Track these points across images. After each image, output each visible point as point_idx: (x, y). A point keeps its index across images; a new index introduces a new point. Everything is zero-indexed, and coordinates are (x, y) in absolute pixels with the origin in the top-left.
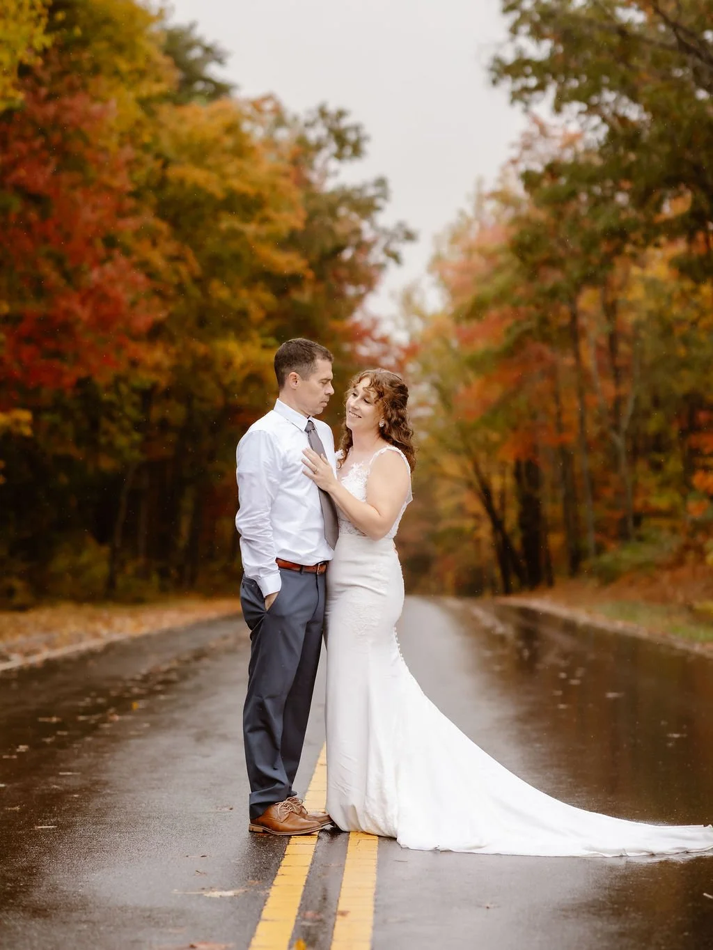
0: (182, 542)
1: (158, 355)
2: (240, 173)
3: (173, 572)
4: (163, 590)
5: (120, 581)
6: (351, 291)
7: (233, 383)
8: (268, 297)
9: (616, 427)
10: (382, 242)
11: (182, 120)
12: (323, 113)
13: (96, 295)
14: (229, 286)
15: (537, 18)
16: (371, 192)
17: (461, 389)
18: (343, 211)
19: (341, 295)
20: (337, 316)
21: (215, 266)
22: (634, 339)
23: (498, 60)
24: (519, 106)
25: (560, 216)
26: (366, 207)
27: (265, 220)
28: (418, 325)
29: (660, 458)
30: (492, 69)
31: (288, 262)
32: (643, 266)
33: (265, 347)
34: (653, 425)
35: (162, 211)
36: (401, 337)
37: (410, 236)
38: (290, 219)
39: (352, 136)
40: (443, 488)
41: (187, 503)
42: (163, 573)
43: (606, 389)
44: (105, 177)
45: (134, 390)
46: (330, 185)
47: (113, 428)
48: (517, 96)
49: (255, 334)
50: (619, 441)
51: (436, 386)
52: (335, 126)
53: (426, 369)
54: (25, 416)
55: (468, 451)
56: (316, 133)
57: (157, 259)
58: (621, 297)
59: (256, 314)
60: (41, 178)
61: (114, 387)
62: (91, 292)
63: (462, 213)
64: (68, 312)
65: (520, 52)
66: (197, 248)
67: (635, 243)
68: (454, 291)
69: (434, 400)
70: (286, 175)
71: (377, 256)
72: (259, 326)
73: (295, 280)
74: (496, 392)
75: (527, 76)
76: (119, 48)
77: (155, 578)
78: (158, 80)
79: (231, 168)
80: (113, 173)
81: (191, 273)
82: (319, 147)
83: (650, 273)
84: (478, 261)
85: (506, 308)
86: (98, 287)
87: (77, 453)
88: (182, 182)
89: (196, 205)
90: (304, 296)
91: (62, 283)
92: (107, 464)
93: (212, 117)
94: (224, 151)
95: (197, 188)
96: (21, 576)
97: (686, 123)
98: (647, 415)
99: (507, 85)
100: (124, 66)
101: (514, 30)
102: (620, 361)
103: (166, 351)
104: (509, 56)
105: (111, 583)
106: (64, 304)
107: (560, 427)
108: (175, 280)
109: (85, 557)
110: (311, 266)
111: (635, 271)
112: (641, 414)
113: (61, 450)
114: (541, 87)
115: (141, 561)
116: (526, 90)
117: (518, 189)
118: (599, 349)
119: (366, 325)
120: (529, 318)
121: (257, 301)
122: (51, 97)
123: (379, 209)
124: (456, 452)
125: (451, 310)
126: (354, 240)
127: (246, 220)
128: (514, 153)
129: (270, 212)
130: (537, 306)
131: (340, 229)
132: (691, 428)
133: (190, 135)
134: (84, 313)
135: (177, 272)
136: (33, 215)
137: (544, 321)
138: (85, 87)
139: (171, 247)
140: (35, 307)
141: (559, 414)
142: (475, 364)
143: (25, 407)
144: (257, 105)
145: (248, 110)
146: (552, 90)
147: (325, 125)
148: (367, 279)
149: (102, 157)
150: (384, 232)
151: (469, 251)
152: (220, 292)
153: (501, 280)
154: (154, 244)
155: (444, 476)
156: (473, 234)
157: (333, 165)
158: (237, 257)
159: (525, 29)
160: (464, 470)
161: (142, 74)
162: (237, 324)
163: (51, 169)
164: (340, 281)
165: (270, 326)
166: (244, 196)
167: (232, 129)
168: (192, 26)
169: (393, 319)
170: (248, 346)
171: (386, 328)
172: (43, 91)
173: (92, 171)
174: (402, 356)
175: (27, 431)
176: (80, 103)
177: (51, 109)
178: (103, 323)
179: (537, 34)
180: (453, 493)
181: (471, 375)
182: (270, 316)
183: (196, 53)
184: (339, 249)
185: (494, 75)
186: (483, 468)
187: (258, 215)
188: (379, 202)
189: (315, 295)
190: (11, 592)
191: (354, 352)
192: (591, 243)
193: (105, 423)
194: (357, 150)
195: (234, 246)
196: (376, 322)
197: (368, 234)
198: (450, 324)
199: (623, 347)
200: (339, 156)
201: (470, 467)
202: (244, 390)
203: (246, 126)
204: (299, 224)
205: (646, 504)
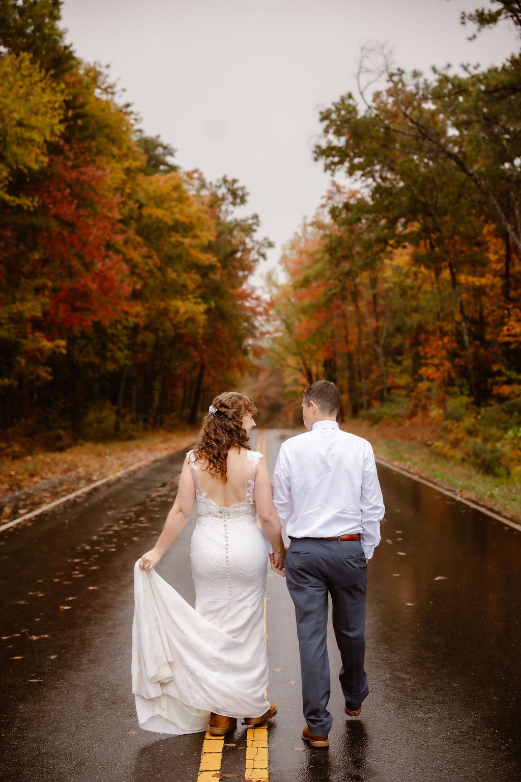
0: (156, 403)
1: (138, 308)
2: (181, 212)
3: (151, 420)
4: (146, 429)
5: (122, 426)
6: (241, 273)
7: (179, 322)
8: (197, 277)
9: (377, 343)
10: (257, 248)
11: (151, 183)
12: (225, 181)
13: (102, 277)
14: (176, 271)
15: (339, 123)
16: (250, 222)
17: (296, 323)
18: (235, 232)
19: (236, 276)
20: (233, 287)
21: (169, 260)
22: (386, 296)
23: (318, 147)
24: (329, 172)
25: (351, 232)
26: (248, 230)
27: (195, 236)
28: (275, 291)
29: (399, 358)
30: (315, 152)
31: (208, 259)
32: (391, 259)
33: (195, 303)
34: (397, 341)
35: (139, 232)
36: (266, 297)
37: (271, 245)
38: (208, 236)
39: (240, 193)
40: (287, 372)
41: (157, 385)
42: (146, 421)
43: (371, 323)
44: (106, 211)
45: (126, 328)
46: (229, 218)
47: (114, 348)
48: (327, 167)
49: (190, 297)
50: (379, 350)
51: (284, 321)
52: (231, 187)
53: (279, 313)
54: (63, 343)
55: (300, 354)
56: (222, 191)
57: (136, 256)
58: (379, 275)
59: (191, 286)
60: (68, 211)
61: (114, 325)
62: (97, 274)
63: (296, 234)
64: (85, 286)
65: (330, 142)
66: (158, 251)
67: (392, 246)
68: (293, 273)
69: (283, 328)
70: (206, 213)
71: (253, 255)
72: (193, 293)
73: (212, 268)
74: (315, 324)
75: (334, 156)
76: (113, 141)
77: (141, 424)
78: (135, 159)
79: (177, 210)
80: (111, 209)
81: (155, 265)
82: (223, 199)
83: (395, 263)
84: (305, 258)
85: (321, 282)
86: (101, 272)
87: (96, 360)
88: (150, 216)
89: (158, 228)
90: (216, 277)
91: (82, 269)
92: (111, 367)
93: (166, 182)
94: (173, 200)
95: (159, 220)
96: (64, 428)
97: (420, 180)
98: (393, 336)
99: (322, 162)
100: (115, 150)
101: (326, 131)
102: (379, 309)
103: (143, 306)
104: (324, 145)
105: (117, 428)
106: (83, 281)
107: (347, 342)
108: (147, 268)
109: (104, 414)
110: (219, 261)
111: (387, 262)
112: (390, 335)
113: (87, 360)
114: (341, 162)
115: (134, 415)
116: (333, 163)
117: (327, 219)
118: (368, 302)
119: (249, 291)
120: (336, 287)
121: (191, 280)
122: (74, 167)
123: (255, 231)
124: (294, 354)
125: (291, 283)
126: (241, 248)
127: (184, 237)
128: (324, 201)
129: (198, 233)
130: (340, 281)
131: (234, 242)
132: (417, 343)
133: (155, 192)
134: (94, 286)
135: (147, 264)
136: (66, 233)
137: (344, 289)
138: (94, 161)
139: (145, 251)
140: (67, 283)
141: (347, 336)
142: (304, 311)
143: (62, 338)
144: (190, 175)
145: (185, 178)
146: (347, 164)
147: (225, 187)
148: (249, 268)
149: (103, 200)
150: (258, 243)
151: (301, 252)
152: (172, 275)
153: (317, 267)
154: (135, 248)
155: (288, 366)
156: (302, 245)
157: (231, 208)
158: (180, 256)
159: (332, 131)
160: (298, 364)
161: (126, 156)
162: (181, 291)
163: (73, 207)
164: (234, 268)
165: (199, 292)
166: (183, 223)
167: (177, 188)
168: (158, 137)
169: (262, 288)
170: (187, 302)
171: (258, 293)
172: (69, 164)
173: (99, 208)
174: (266, 306)
175: (64, 351)
176: (90, 170)
177: (74, 174)
178: (105, 291)
179: (338, 133)
180: (292, 374)
181: (302, 317)
182: (199, 287)
183: (160, 150)
184: (235, 251)
185: (315, 155)
186: (308, 363)
187: (191, 234)
188: (255, 227)
189: (222, 276)
190: (59, 438)
191: (243, 304)
192: (368, 246)
193: (110, 345)
194: (243, 201)
195: (179, 250)
196: (253, 289)
197: (249, 244)
198: (291, 290)
199: (381, 302)
200: (234, 204)
201: (301, 362)
202: (185, 326)
203: (185, 187)
204: (213, 239)
205: (393, 382)
